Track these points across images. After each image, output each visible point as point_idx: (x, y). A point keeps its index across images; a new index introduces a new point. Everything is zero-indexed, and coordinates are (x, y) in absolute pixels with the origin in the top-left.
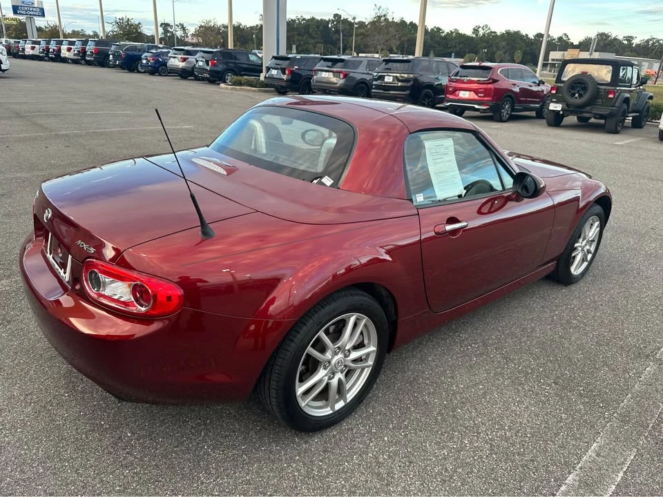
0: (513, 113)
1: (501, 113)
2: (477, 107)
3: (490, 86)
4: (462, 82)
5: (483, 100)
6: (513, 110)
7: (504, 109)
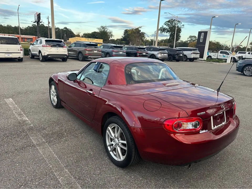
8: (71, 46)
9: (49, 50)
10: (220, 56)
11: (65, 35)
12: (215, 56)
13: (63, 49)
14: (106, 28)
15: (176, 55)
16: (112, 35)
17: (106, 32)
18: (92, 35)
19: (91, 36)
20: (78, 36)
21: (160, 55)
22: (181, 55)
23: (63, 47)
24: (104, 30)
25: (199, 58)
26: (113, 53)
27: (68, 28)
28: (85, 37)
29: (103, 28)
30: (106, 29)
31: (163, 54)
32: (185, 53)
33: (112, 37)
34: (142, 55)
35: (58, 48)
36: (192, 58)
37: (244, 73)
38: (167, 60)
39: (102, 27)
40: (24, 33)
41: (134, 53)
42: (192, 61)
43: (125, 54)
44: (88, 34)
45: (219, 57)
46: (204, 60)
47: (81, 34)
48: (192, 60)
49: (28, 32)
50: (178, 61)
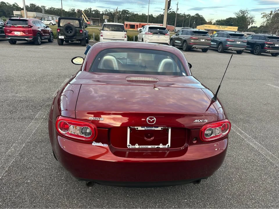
0: (42, 41)
1: (38, 41)
2: (26, 39)
3: (30, 29)
4: (14, 27)
5: (28, 36)
6: (42, 39)
7: (38, 39)
8: (178, 34)
9: (150, 38)
11: (194, 22)
13: (164, 36)
14: (247, 12)
16: (253, 21)
17: (245, 17)
18: (226, 22)
19: (224, 22)
20: (210, 23)
23: (165, 35)
24: (243, 15)
26: (226, 43)
27: (199, 14)
28: (217, 24)
29: (243, 12)
30: (246, 14)
33: (252, 24)
34: (272, 47)
35: (159, 36)
39: (241, 11)
40: (155, 21)
41: (260, 44)
43: (246, 44)
44: (222, 20)
47: (214, 21)
49: (159, 20)
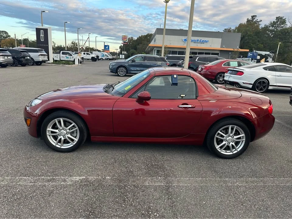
10: (62, 57)
12: (58, 58)
15: (21, 58)
21: (3, 58)
22: (28, 58)
25: (47, 61)
31: (6, 58)
32: (32, 54)
36: (41, 60)
37: (118, 74)
38: (10, 65)
42: (39, 65)
45: (62, 59)
46: (52, 63)
48: (39, 63)
50: (23, 65)
